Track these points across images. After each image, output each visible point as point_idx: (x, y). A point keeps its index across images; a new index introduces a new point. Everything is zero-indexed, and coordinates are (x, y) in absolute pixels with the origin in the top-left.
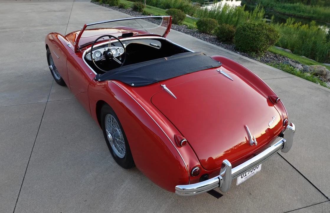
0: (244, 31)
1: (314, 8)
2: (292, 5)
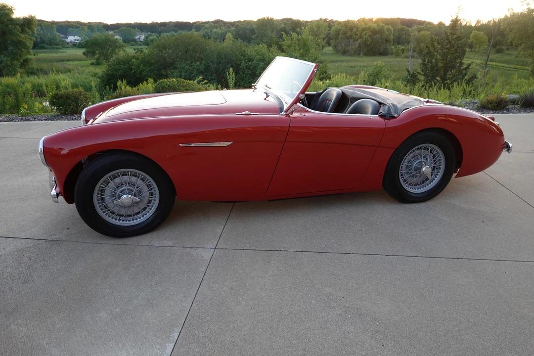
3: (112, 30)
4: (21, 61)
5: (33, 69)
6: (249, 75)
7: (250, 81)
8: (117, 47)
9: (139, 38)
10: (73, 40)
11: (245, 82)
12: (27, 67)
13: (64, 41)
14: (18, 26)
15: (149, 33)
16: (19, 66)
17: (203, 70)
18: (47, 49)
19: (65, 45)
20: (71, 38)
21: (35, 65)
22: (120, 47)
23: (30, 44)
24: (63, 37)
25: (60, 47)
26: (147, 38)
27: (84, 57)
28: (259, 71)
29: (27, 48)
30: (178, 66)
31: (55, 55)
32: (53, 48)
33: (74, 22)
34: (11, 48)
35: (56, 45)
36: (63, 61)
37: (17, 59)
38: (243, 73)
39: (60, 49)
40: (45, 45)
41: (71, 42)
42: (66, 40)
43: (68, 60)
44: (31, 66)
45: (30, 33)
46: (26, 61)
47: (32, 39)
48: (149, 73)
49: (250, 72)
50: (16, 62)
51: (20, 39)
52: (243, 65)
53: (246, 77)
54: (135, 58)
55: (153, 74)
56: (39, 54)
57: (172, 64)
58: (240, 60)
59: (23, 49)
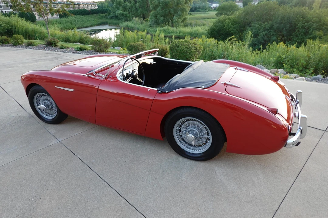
0: (178, 47)
1: (178, 29)
2: (162, 28)
4: (183, 19)
5: (187, 23)
6: (302, 33)
7: (302, 37)
8: (235, 10)
9: (254, 4)
10: (215, 6)
11: (298, 38)
12: (185, 22)
13: (210, 7)
16: (180, 22)
17: (268, 28)
18: (200, 11)
19: (210, 9)
20: (214, 5)
21: (188, 21)
22: (237, 10)
23: (188, 10)
24: (210, 5)
25: (207, 10)
26: (258, 3)
27: (216, 16)
28: (312, 30)
29: (186, 12)
30: (252, 25)
31: (203, 15)
32: (203, 11)
34: (179, 12)
35: (205, 9)
36: (205, 19)
37: (181, 18)
38: (298, 31)
41: (214, 7)
42: (212, 6)
43: (208, 18)
44: (186, 22)
45: (190, 4)
46: (185, 19)
47: (189, 7)
48: (234, 29)
49: (304, 31)
50: (180, 20)
51: (184, 7)
52: (300, 25)
53: (299, 35)
54: (229, 19)
55: (236, 29)
56: (195, 15)
57: (250, 23)
58: (299, 21)
59: (185, 13)
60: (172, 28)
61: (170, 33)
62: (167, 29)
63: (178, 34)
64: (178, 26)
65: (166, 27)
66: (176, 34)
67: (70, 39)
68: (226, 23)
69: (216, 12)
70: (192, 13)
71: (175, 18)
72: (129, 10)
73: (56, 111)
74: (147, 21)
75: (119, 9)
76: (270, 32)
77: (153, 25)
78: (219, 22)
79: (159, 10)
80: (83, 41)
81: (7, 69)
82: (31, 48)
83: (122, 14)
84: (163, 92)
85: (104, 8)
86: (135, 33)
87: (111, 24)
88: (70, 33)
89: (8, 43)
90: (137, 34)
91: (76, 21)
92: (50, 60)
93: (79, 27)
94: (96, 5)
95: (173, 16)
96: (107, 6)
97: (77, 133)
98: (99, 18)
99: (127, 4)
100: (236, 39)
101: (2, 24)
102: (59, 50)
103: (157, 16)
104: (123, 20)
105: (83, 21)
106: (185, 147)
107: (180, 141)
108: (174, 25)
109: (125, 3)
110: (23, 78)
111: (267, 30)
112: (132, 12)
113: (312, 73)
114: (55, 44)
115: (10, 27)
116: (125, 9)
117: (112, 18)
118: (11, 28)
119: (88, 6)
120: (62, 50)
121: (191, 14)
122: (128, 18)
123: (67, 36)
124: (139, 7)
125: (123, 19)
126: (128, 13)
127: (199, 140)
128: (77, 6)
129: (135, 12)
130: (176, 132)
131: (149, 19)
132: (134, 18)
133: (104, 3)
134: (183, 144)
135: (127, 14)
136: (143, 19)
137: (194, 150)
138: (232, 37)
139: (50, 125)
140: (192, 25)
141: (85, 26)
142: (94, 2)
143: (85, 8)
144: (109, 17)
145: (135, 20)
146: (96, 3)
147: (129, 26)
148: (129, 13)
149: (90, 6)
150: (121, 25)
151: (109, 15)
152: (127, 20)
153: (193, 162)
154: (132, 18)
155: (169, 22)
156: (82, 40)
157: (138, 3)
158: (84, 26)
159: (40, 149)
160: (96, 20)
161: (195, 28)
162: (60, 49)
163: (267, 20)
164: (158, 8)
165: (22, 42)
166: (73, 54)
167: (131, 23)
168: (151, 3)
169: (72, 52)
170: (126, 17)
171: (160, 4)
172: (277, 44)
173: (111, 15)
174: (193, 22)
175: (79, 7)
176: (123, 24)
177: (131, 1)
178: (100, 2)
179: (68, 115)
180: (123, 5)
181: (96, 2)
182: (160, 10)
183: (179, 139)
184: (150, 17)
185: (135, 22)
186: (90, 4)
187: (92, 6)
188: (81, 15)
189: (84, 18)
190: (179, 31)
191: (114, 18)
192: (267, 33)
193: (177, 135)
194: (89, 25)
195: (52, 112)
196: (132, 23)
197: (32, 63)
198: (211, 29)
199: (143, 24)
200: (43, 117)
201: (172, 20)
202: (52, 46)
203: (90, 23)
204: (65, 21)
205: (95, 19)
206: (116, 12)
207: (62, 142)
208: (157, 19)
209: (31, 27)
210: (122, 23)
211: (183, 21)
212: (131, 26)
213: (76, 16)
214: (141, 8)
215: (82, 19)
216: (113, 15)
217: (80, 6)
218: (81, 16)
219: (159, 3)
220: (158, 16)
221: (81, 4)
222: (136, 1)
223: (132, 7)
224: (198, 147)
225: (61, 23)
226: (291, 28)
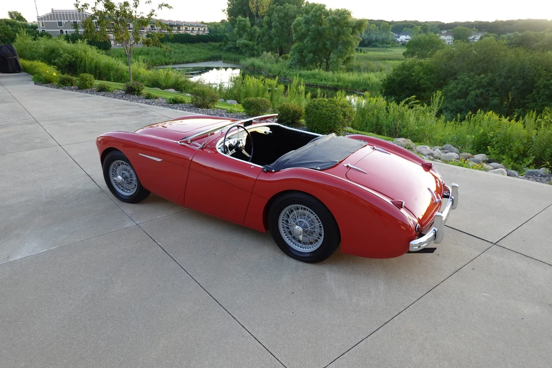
0: (317, 109)
1: (336, 74)
2: (309, 72)
3: (446, 29)
4: (345, 59)
5: (352, 65)
6: (544, 97)
7: (543, 103)
8: (438, 48)
9: (473, 39)
10: (404, 40)
11: (537, 104)
12: (348, 64)
13: (395, 41)
14: (351, 28)
15: (486, 33)
16: (341, 63)
18: (378, 47)
19: (395, 44)
20: (403, 38)
21: (355, 63)
22: (441, 49)
23: (355, 44)
24: (396, 37)
25: (390, 46)
26: (481, 38)
27: (403, 57)
29: (353, 47)
30: (459, 77)
31: (382, 54)
32: (383, 47)
33: (411, 22)
34: (341, 47)
35: (387, 44)
36: (384, 59)
37: (342, 57)
38: (538, 92)
39: (390, 48)
40: (378, 44)
41: (401, 41)
42: (398, 39)
43: (390, 59)
44: (351, 63)
45: (359, 34)
46: (349, 59)
47: (358, 39)
48: (426, 82)
49: (547, 93)
50: (340, 59)
51: (349, 39)
52: (541, 82)
53: (539, 98)
54: (421, 64)
55: (431, 83)
56: (368, 52)
57: (455, 74)
58: (540, 76)
59: (350, 48)
60: (326, 73)
61: (321, 81)
62: (317, 74)
63: (335, 83)
64: (336, 70)
65: (316, 71)
66: (331, 83)
67: (160, 83)
68: (414, 71)
69: (405, 50)
70: (363, 48)
71: (332, 55)
72: (258, 39)
73: (136, 186)
74: (286, 58)
75: (242, 37)
76: (488, 90)
77: (295, 65)
78: (403, 68)
79: (307, 42)
80: (179, 87)
81: (71, 124)
82: (104, 95)
83: (247, 46)
84: (269, 171)
85: (219, 33)
86: (261, 80)
87: (226, 60)
88: (161, 72)
89: (72, 85)
90: (263, 82)
91: (173, 52)
92: (130, 116)
93: (176, 62)
94: (206, 28)
95: (330, 53)
96: (224, 30)
97: (159, 217)
98: (209, 49)
99: (255, 30)
100: (417, 101)
101: (62, 54)
102: (144, 101)
103: (302, 52)
104: (247, 55)
105: (183, 53)
106: (292, 243)
107: (286, 235)
108: (331, 67)
109: (252, 28)
110: (99, 140)
111: (484, 87)
112: (262, 42)
113: (531, 164)
114: (139, 91)
115: (73, 59)
116: (251, 37)
117: (229, 50)
118: (74, 61)
119: (193, 29)
120: (147, 100)
121: (361, 51)
122: (255, 51)
123: (156, 78)
124: (275, 36)
125: (248, 53)
126: (255, 43)
127: (310, 235)
128: (176, 28)
129: (267, 43)
130: (283, 222)
131: (289, 56)
132: (265, 53)
133: (219, 26)
134: (289, 240)
135: (254, 45)
136: (280, 55)
137: (303, 248)
138: (412, 97)
139: (126, 204)
140: (360, 69)
141: (185, 60)
142: (202, 23)
143: (189, 32)
144: (225, 48)
145: (266, 55)
146: (207, 26)
147: (255, 64)
148: (258, 44)
149: (197, 29)
150: (243, 62)
151: (224, 46)
152: (253, 55)
153: (301, 264)
154: (262, 52)
155: (321, 62)
156: (178, 85)
157: (273, 29)
158: (183, 61)
159: (112, 231)
160: (203, 53)
161: (365, 75)
162: (146, 99)
163: (485, 71)
164: (306, 38)
165: (91, 84)
166: (163, 108)
167: (260, 59)
168: (295, 29)
169: (162, 105)
170: (252, 49)
171: (310, 33)
172: (485, 113)
173: (229, 45)
174: (363, 64)
175: (179, 30)
176: (246, 61)
177: (264, 25)
178: (213, 23)
179: (149, 192)
180: (249, 30)
181: (206, 24)
182: (309, 42)
183: (285, 232)
184: (291, 52)
185: (266, 58)
186: (197, 26)
187: (199, 29)
188: (181, 43)
189: (185, 47)
190: (337, 78)
191: (233, 50)
192: (482, 93)
193: (283, 227)
194: (191, 60)
195: (130, 187)
196: (262, 60)
197: (104, 118)
198: (389, 79)
199: (279, 63)
200: (118, 192)
201: (328, 59)
202: (134, 94)
203: (194, 56)
204: (155, 51)
205: (203, 51)
206: (237, 42)
207: (140, 225)
208: (302, 56)
209: (104, 61)
210: (244, 59)
211: (345, 62)
212: (259, 66)
213: (172, 44)
214: (278, 37)
215: (182, 49)
216: (232, 46)
217: (181, 28)
218: (181, 45)
219: (309, 30)
220: (305, 51)
221: (182, 26)
222: (271, 26)
223: (264, 34)
224: (309, 245)
225: (148, 54)
226: (525, 87)
